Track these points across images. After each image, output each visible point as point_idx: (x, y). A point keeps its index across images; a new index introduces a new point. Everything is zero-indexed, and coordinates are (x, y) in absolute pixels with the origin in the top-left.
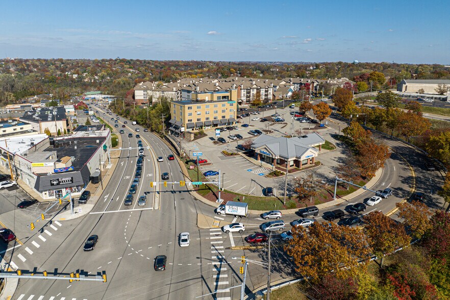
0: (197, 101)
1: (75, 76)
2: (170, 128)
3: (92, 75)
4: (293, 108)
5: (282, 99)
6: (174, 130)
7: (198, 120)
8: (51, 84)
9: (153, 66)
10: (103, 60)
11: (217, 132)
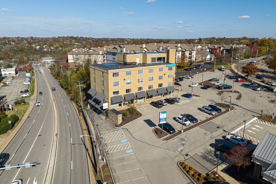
0: (125, 65)
1: (38, 47)
2: (89, 101)
3: (50, 46)
4: (224, 71)
5: (201, 62)
6: (94, 104)
7: (128, 91)
8: (20, 53)
9: (91, 41)
10: (59, 37)
11: (161, 117)
